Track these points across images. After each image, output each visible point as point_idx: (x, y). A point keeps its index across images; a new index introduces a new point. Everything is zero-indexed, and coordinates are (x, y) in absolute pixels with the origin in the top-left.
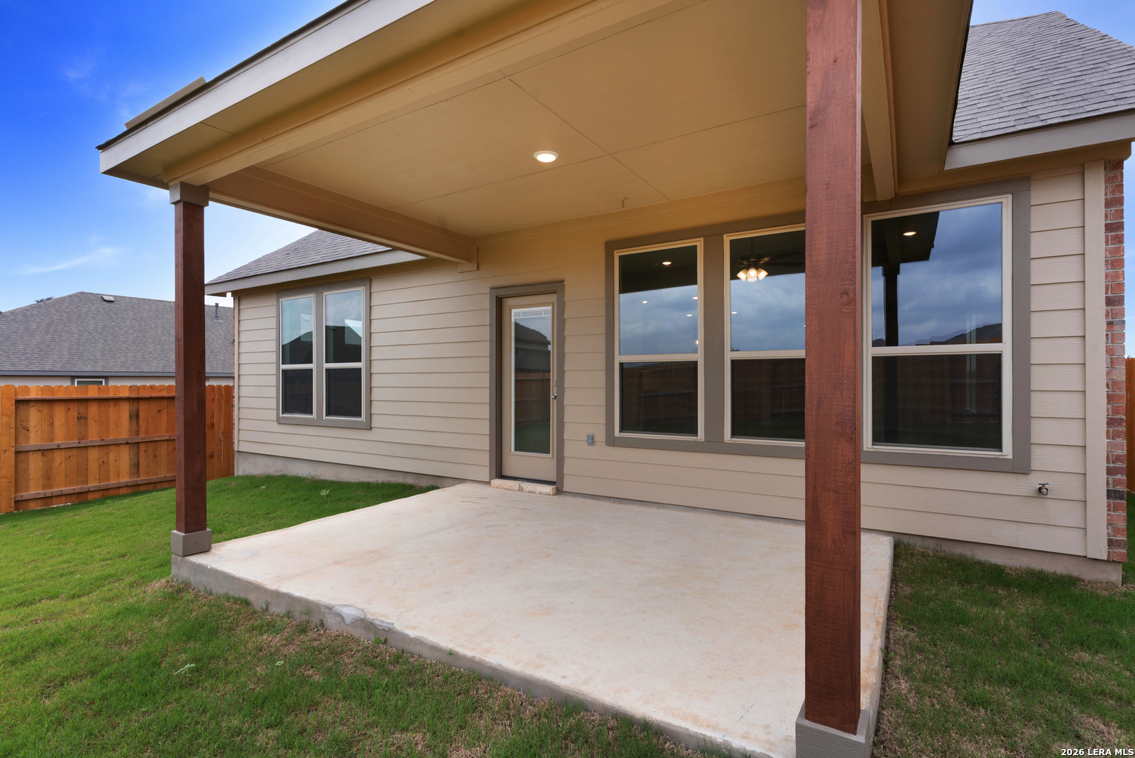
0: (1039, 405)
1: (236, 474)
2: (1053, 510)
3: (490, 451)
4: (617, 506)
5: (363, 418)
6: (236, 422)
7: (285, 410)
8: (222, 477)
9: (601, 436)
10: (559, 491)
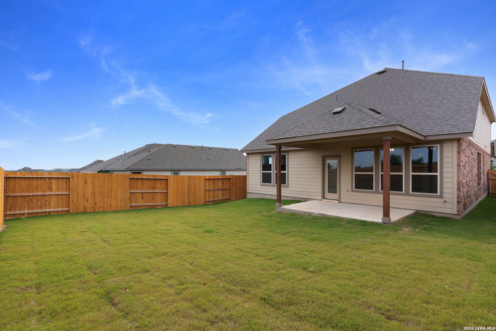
0: (445, 185)
1: (247, 198)
2: (447, 205)
3: (322, 193)
4: (354, 205)
5: (286, 185)
6: (248, 185)
7: (263, 182)
8: (243, 199)
9: (350, 189)
10: (340, 202)
